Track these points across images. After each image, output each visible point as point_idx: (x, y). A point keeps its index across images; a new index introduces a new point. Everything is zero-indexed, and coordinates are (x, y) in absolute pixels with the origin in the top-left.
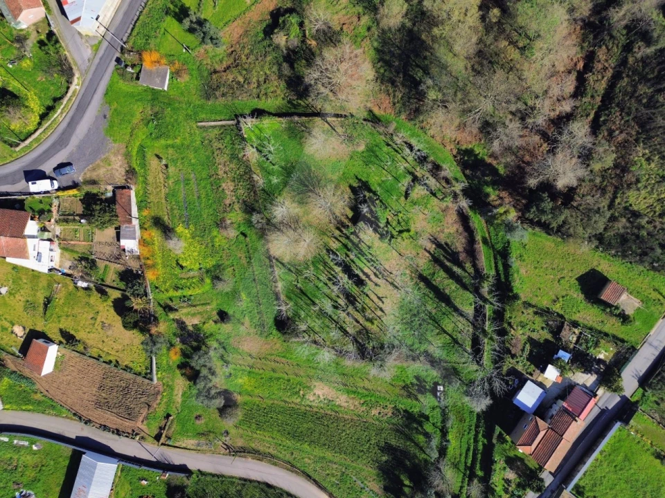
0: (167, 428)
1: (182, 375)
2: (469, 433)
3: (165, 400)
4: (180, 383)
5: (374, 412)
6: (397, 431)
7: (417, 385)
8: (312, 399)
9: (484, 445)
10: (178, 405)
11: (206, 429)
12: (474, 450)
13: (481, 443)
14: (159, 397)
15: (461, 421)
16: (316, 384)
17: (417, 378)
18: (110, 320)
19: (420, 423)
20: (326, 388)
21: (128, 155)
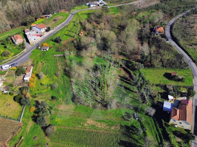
0: (19, 144)
1: (32, 120)
2: (153, 129)
3: (22, 130)
4: (31, 123)
5: (112, 128)
6: (124, 134)
7: (127, 116)
8: (86, 125)
9: (161, 131)
10: (27, 133)
11: (37, 143)
12: (159, 135)
13: (160, 130)
14: (20, 129)
15: (148, 125)
16: (87, 119)
17: (126, 113)
18: (10, 103)
19: (133, 130)
20: (92, 121)
21: (34, 61)
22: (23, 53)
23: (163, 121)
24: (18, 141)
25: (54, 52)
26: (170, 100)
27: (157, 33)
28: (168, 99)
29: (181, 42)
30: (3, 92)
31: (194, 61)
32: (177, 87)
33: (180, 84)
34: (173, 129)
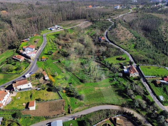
1: (67, 96)
4: (68, 98)
5: (108, 87)
7: (111, 81)
8: (96, 90)
10: (70, 102)
11: (79, 105)
14: (65, 102)
16: (94, 88)
18: (47, 93)
19: (117, 85)
20: (97, 88)
21: (42, 69)
22: (31, 66)
23: (127, 77)
24: (69, 107)
25: (51, 61)
26: (125, 68)
27: (102, 40)
28: (124, 68)
29: (116, 43)
30: (36, 90)
31: (125, 50)
32: (125, 62)
33: (125, 61)
34: (133, 78)
